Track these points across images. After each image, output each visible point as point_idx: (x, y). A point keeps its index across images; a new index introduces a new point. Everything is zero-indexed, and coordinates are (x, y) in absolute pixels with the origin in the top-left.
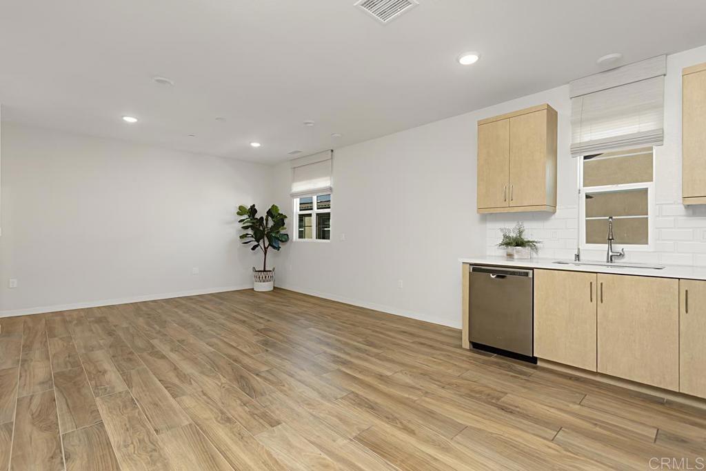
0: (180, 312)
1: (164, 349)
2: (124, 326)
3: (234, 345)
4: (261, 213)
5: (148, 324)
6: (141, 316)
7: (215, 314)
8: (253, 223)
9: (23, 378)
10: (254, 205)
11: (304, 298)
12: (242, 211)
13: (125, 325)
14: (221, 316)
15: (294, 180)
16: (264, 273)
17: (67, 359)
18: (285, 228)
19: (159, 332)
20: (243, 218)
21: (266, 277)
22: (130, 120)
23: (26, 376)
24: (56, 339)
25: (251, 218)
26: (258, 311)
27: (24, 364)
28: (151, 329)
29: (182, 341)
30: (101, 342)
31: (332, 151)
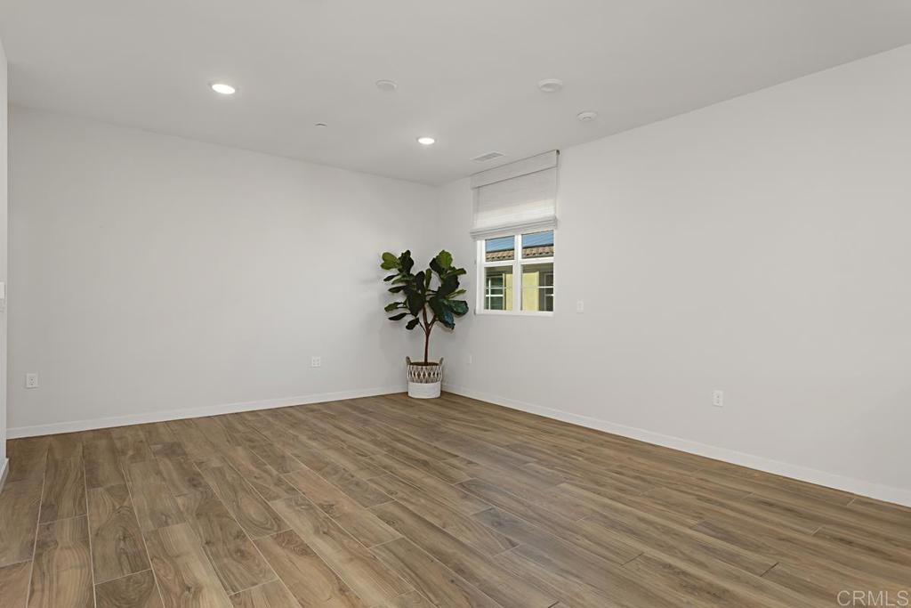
0: (303, 438)
1: (301, 526)
2: (213, 465)
3: (437, 523)
4: (420, 265)
5: (255, 461)
6: (239, 445)
7: (363, 442)
8: (406, 281)
9: (37, 595)
10: (408, 252)
11: (503, 413)
12: (388, 262)
13: (216, 463)
14: (377, 449)
15: (478, 208)
16: (424, 368)
17: (122, 544)
18: (462, 292)
19: (279, 482)
20: (389, 273)
21: (429, 374)
22: (224, 89)
23: (43, 590)
24: (100, 489)
25: (404, 273)
26: (437, 440)
27: (40, 555)
28: (264, 475)
29: (328, 508)
30: (180, 501)
31: (558, 151)
